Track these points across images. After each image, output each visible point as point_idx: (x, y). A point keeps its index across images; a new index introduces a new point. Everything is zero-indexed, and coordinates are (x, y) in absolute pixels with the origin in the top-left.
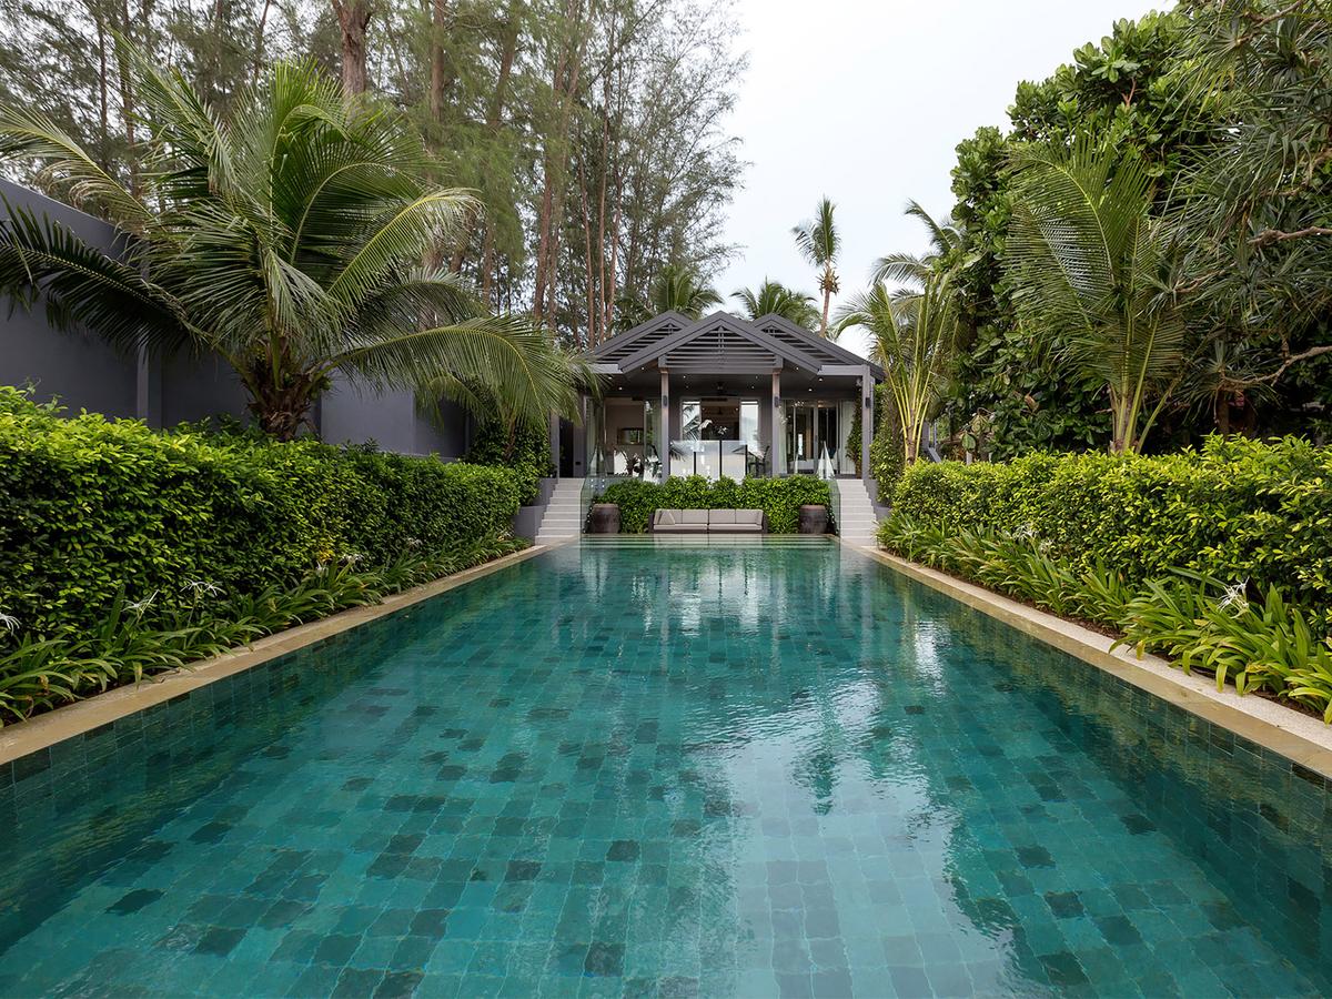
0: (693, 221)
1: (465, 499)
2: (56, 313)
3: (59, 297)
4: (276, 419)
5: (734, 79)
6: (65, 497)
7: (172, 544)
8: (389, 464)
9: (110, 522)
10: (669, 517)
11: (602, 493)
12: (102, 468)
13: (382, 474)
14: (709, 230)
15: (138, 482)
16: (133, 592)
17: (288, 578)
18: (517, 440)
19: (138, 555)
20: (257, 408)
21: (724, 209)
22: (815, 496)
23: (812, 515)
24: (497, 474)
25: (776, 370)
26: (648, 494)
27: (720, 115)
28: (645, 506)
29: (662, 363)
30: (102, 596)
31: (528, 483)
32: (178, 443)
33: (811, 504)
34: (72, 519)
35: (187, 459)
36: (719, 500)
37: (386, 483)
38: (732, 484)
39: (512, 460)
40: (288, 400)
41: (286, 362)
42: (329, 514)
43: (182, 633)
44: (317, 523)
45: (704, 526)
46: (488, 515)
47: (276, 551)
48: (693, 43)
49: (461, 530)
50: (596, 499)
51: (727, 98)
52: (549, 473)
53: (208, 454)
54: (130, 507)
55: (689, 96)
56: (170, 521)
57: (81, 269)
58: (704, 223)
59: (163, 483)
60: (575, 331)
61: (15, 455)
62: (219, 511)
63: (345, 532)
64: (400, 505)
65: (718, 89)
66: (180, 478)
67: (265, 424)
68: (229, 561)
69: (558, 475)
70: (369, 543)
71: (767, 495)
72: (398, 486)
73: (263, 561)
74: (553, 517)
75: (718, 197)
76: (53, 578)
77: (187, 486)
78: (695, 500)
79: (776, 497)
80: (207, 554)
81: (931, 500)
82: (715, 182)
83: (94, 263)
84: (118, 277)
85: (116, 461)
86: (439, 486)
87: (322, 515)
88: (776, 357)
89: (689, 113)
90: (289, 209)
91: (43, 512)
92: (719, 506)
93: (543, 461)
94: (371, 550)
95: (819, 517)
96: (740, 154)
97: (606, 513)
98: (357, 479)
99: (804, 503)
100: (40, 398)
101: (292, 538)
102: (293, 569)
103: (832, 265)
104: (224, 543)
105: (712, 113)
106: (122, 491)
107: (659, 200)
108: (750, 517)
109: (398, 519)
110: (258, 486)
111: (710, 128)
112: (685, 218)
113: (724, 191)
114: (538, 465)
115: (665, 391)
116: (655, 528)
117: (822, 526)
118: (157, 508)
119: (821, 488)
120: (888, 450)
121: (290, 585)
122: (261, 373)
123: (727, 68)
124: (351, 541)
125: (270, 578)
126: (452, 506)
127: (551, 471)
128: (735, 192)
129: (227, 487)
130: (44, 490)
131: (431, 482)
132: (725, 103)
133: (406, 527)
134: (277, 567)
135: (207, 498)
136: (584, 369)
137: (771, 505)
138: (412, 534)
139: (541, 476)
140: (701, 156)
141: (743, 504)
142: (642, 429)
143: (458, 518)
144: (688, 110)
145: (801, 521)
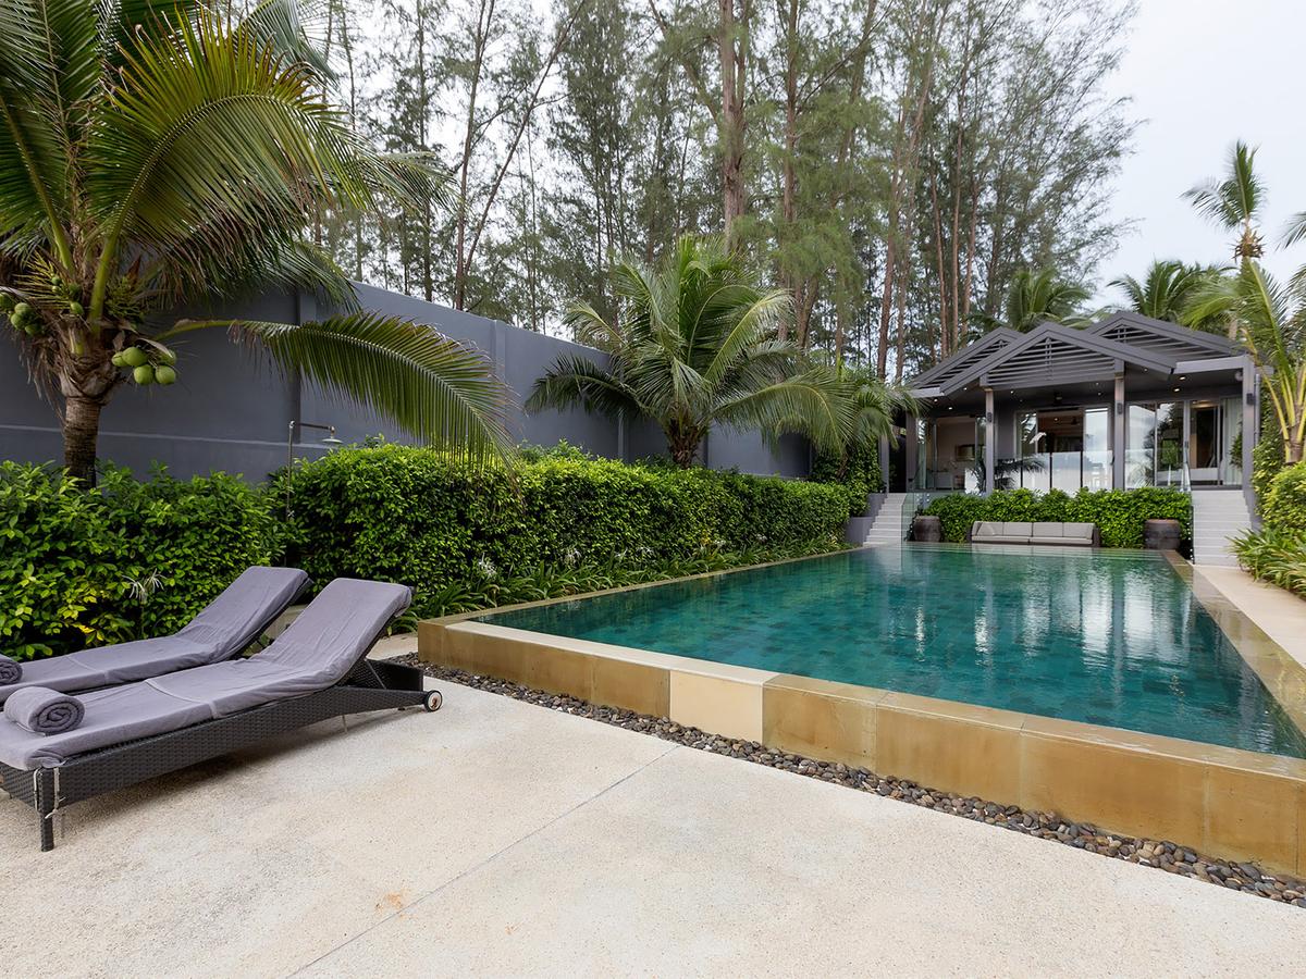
0: (1069, 206)
1: (800, 508)
2: (588, 405)
3: (589, 397)
4: (681, 455)
5: (1120, 33)
6: (594, 499)
7: (634, 527)
8: (746, 482)
9: (610, 513)
10: (988, 529)
11: (926, 507)
12: (607, 485)
13: (740, 489)
14: (1091, 212)
15: (620, 493)
16: (618, 549)
17: (686, 552)
18: (848, 461)
19: (619, 530)
20: (671, 450)
21: (1109, 182)
22: (1168, 510)
23: (1159, 530)
24: (827, 489)
25: (1117, 374)
26: (969, 507)
27: (1100, 80)
28: (966, 518)
29: (983, 382)
30: (607, 549)
31: (858, 497)
32: (635, 472)
33: (1161, 518)
34: (596, 510)
35: (639, 480)
36: (1046, 513)
37: (743, 495)
38: (1062, 497)
39: (844, 479)
40: (687, 443)
41: (686, 419)
42: (708, 514)
43: (637, 573)
44: (701, 520)
45: (1025, 539)
46: (821, 522)
47: (680, 535)
48: (1062, 14)
49: (798, 532)
50: (920, 512)
51: (1110, 57)
52: (879, 489)
53: (648, 477)
54: (618, 506)
55: (1060, 72)
56: (632, 513)
57: (597, 381)
58: (1081, 207)
59: (630, 493)
60: (932, 349)
61: (579, 479)
62: (653, 509)
63: (717, 526)
64: (752, 510)
65: (1097, 52)
66: (637, 490)
67: (675, 459)
68: (657, 539)
69: (888, 490)
70: (732, 535)
71: (1104, 509)
72: (750, 497)
73: (673, 541)
74: (879, 526)
75: (1102, 171)
76: (590, 538)
77: (639, 495)
78: (1019, 513)
79: (1116, 510)
80: (648, 533)
81: (1294, 511)
82: (1095, 156)
83: (602, 378)
84: (612, 383)
85: (612, 481)
86: (780, 498)
87: (704, 515)
88: (1117, 361)
89: (1061, 91)
90: (686, 327)
91: (587, 506)
92: (1046, 519)
93: (873, 478)
94: (732, 540)
95: (1170, 532)
96: (1128, 115)
97: (927, 524)
98: (724, 492)
99: (1152, 517)
100: (584, 452)
101: (688, 527)
102: (688, 547)
103: (1252, 223)
104: (655, 528)
105: (1090, 81)
106: (614, 497)
107: (1025, 197)
108: (1082, 530)
109: (751, 521)
110: (671, 496)
111: (1088, 97)
112: (1058, 207)
113: (1109, 163)
114: (867, 481)
115: (990, 407)
116: (973, 538)
117: (1173, 542)
118: (627, 506)
119: (1175, 500)
120: (1269, 454)
121: (687, 556)
122: (674, 428)
123: (1109, 24)
124: (721, 533)
125: (676, 551)
126: (790, 513)
127: (881, 488)
128: (1124, 160)
129: (656, 496)
130: (587, 496)
131: (773, 497)
132: (1108, 62)
133: (757, 527)
134: (680, 545)
135: (647, 502)
136: (906, 395)
137: (1109, 520)
138: (761, 532)
139: (870, 491)
140: (1078, 132)
141: (1075, 517)
142: (973, 446)
143: (796, 522)
144: (1059, 87)
145: (1145, 536)
